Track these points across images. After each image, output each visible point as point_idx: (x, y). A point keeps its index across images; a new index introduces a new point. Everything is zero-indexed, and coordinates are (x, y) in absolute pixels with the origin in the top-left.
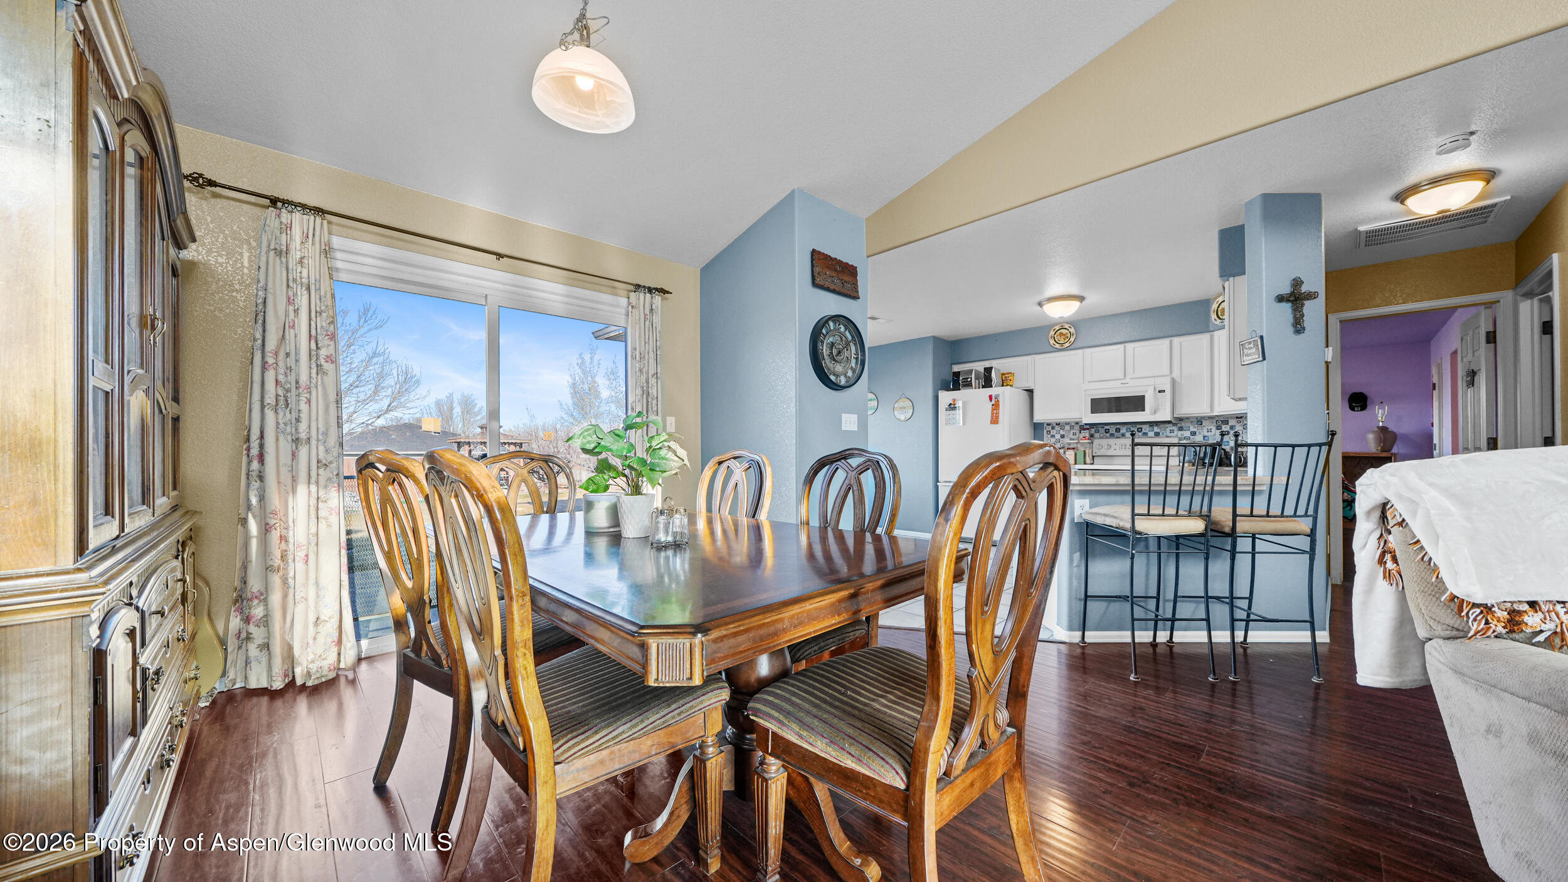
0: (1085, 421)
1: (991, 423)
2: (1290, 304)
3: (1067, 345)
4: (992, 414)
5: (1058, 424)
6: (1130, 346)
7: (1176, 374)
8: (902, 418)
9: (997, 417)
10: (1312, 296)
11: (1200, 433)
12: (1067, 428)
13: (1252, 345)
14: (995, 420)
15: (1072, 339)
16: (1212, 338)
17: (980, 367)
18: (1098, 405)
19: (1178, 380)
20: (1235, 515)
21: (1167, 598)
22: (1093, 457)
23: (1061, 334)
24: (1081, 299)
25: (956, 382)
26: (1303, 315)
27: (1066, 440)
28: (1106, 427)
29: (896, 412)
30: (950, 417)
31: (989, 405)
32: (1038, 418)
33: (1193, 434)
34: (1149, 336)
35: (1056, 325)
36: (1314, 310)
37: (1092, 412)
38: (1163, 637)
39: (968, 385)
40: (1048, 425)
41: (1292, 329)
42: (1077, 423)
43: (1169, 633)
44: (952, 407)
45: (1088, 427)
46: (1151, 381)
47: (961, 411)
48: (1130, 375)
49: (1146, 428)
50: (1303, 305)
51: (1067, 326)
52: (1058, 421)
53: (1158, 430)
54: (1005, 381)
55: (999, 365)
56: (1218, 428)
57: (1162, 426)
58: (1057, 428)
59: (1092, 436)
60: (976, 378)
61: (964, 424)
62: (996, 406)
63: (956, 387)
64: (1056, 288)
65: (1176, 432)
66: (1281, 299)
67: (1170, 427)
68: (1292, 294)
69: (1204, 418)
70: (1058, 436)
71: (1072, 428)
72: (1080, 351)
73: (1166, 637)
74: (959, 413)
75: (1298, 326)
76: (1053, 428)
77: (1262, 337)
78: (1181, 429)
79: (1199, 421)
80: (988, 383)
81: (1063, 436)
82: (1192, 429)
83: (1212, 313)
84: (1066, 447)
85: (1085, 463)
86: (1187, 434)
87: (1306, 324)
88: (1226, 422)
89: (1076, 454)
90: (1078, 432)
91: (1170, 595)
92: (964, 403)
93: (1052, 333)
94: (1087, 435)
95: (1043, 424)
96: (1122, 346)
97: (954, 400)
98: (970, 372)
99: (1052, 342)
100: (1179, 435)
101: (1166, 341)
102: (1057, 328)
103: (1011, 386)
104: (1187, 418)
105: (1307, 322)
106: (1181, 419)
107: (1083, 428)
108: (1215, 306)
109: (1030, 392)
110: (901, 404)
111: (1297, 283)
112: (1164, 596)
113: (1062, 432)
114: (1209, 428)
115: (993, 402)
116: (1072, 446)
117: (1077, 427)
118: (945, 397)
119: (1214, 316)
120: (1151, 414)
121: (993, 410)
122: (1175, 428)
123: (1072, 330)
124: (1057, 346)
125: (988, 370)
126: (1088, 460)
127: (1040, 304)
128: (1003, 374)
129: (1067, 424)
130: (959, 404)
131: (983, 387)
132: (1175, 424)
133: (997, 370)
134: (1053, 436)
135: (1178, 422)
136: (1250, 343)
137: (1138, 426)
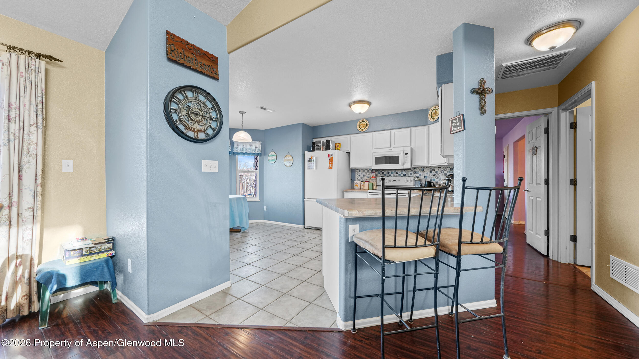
0: (373, 168)
1: (329, 168)
2: (478, 96)
3: (365, 130)
4: (330, 164)
5: (362, 170)
6: (393, 131)
7: (413, 146)
8: (288, 165)
9: (332, 165)
10: (490, 91)
11: (423, 175)
12: (366, 171)
13: (457, 121)
14: (331, 167)
15: (367, 127)
16: (429, 128)
17: (325, 140)
18: (379, 160)
19: (414, 148)
20: (460, 243)
21: (409, 289)
22: (377, 186)
23: (362, 124)
24: (369, 103)
25: (313, 147)
26: (485, 103)
27: (365, 178)
28: (383, 171)
29: (285, 162)
30: (310, 165)
31: (328, 159)
32: (352, 166)
33: (420, 175)
34: (401, 127)
35: (360, 119)
36: (490, 99)
37: (376, 164)
38: (406, 316)
39: (319, 149)
40: (357, 170)
41: (478, 111)
42: (370, 169)
43: (410, 313)
44: (310, 160)
45: (375, 171)
46: (402, 149)
47: (315, 162)
48: (393, 145)
49: (400, 172)
50: (485, 96)
51: (365, 120)
52: (362, 168)
53: (405, 173)
54: (337, 147)
55: (334, 140)
56: (431, 172)
57: (407, 171)
58: (361, 171)
59: (376, 175)
60: (323, 145)
61: (316, 169)
62: (331, 160)
63: (314, 150)
64: (357, 97)
65: (412, 174)
66: (474, 92)
67: (410, 172)
68: (479, 89)
69: (424, 167)
70: (362, 176)
71: (368, 171)
72: (371, 133)
73: (408, 316)
74: (314, 163)
75: (482, 109)
76: (359, 171)
77: (463, 115)
78: (415, 173)
79: (423, 169)
80: (328, 148)
81: (364, 176)
82: (420, 173)
83: (429, 115)
84: (365, 181)
85: (373, 189)
86: (417, 175)
87: (487, 108)
88: (434, 170)
89: (369, 184)
90: (370, 174)
91: (411, 287)
92: (316, 158)
93: (358, 124)
94: (374, 175)
95: (355, 169)
96: (389, 131)
97: (312, 156)
98: (320, 142)
99: (358, 128)
100: (414, 176)
101: (409, 129)
102: (361, 121)
103: (339, 150)
104: (418, 167)
105: (487, 107)
106: (415, 168)
107: (373, 171)
108: (430, 112)
109: (349, 153)
110: (287, 158)
111: (482, 82)
112: (407, 289)
113: (363, 174)
114: (427, 172)
115: (330, 158)
116: (368, 181)
117: (370, 171)
118: (308, 155)
119: (430, 117)
120: (402, 165)
121: (330, 162)
122: (412, 172)
123: (367, 123)
124: (361, 130)
125: (328, 141)
126: (375, 188)
127: (350, 106)
128: (336, 144)
129: (366, 169)
130: (314, 158)
131: (326, 150)
132: (412, 170)
133: (333, 142)
134: (359, 175)
135: (414, 169)
136: (456, 119)
137: (396, 171)
